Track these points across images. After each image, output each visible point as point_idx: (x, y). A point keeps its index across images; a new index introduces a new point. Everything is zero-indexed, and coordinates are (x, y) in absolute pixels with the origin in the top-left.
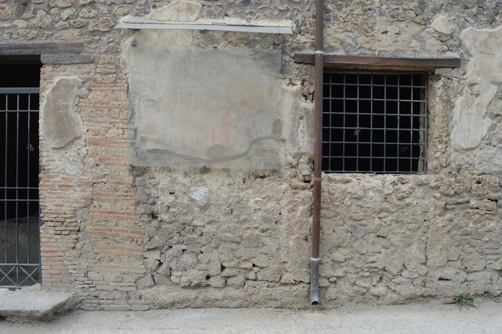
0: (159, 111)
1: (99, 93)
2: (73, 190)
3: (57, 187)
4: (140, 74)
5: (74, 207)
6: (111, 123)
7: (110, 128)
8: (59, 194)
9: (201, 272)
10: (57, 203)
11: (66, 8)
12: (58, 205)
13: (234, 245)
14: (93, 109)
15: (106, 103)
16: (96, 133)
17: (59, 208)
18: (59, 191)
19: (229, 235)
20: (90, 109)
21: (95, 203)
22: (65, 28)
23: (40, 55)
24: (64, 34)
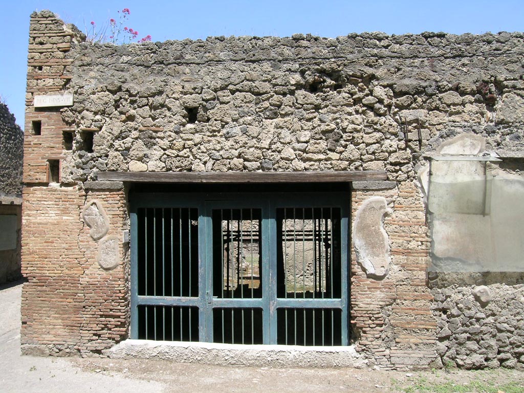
0: (450, 227)
1: (401, 212)
2: (380, 291)
3: (366, 289)
4: (434, 197)
5: (380, 305)
6: (411, 237)
7: (410, 241)
8: (369, 294)
9: (482, 356)
10: (367, 302)
11: (372, 144)
12: (368, 304)
13: (509, 334)
14: (397, 226)
15: (408, 221)
16: (400, 245)
17: (368, 306)
18: (368, 292)
19: (505, 325)
20: (395, 226)
21: (398, 301)
22: (372, 160)
23: (352, 182)
24: (371, 165)
